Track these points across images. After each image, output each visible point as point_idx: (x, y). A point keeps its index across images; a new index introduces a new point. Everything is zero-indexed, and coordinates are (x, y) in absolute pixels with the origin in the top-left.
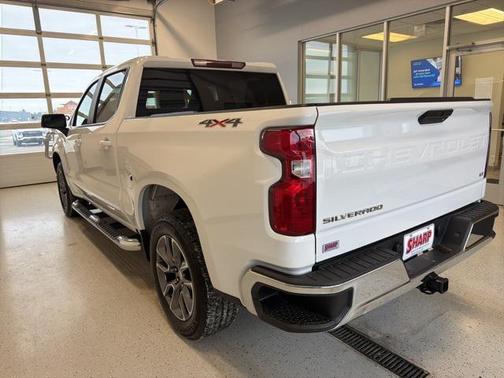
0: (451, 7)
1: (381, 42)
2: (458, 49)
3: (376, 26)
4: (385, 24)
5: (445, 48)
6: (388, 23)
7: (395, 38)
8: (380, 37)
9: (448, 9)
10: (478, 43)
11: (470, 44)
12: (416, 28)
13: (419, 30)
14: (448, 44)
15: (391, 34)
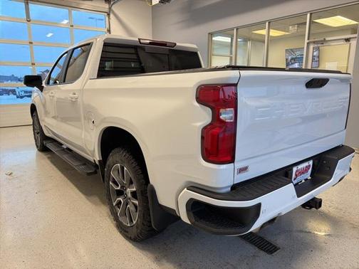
0: (311, 14)
1: (264, 35)
2: (314, 42)
3: (260, 25)
4: (267, 23)
5: (306, 41)
6: (269, 23)
7: (274, 33)
8: (263, 32)
9: (309, 15)
10: (327, 39)
11: (322, 39)
12: (291, 27)
13: (293, 29)
14: (308, 39)
15: (271, 30)
